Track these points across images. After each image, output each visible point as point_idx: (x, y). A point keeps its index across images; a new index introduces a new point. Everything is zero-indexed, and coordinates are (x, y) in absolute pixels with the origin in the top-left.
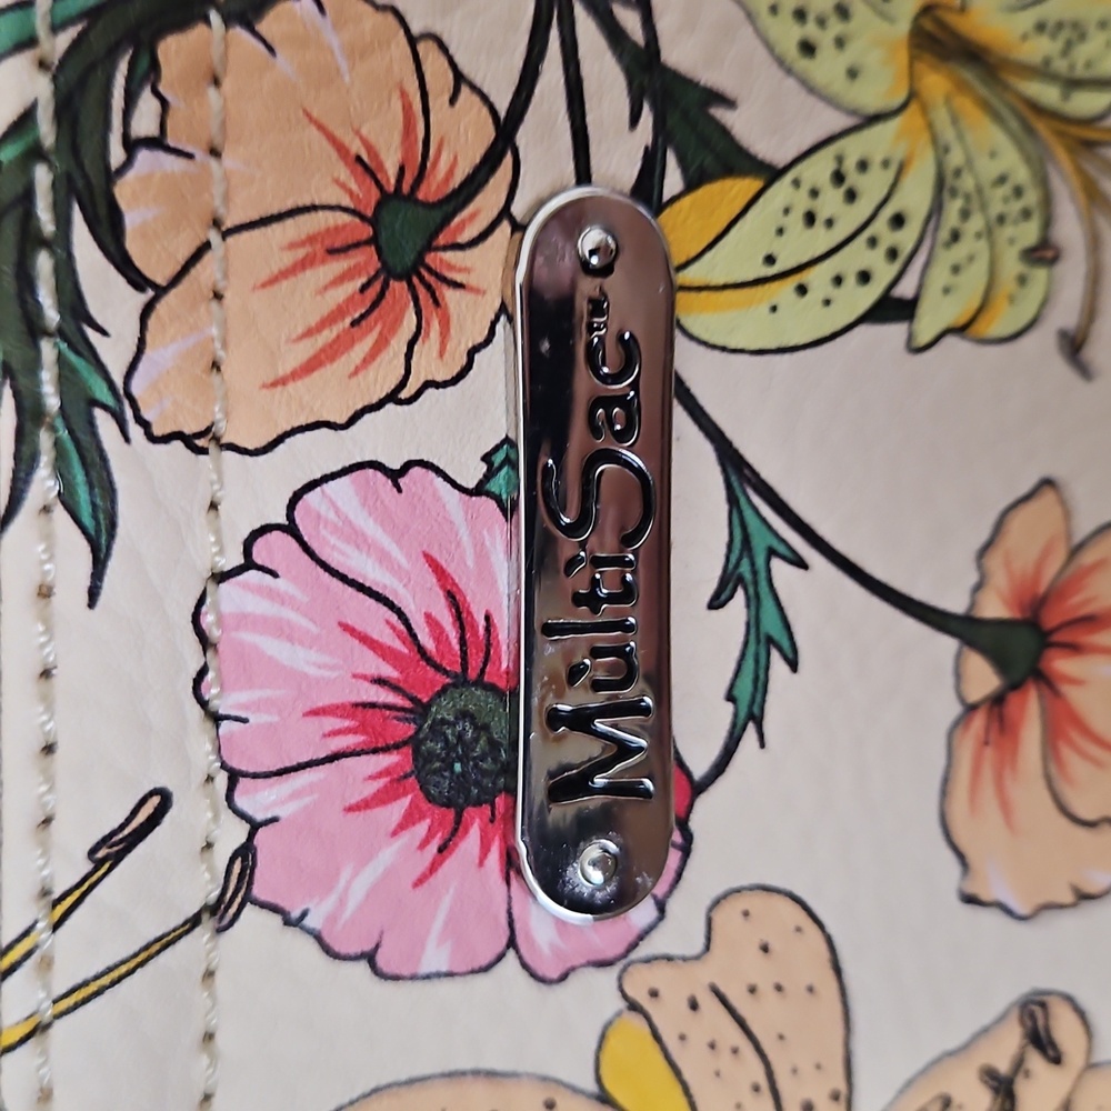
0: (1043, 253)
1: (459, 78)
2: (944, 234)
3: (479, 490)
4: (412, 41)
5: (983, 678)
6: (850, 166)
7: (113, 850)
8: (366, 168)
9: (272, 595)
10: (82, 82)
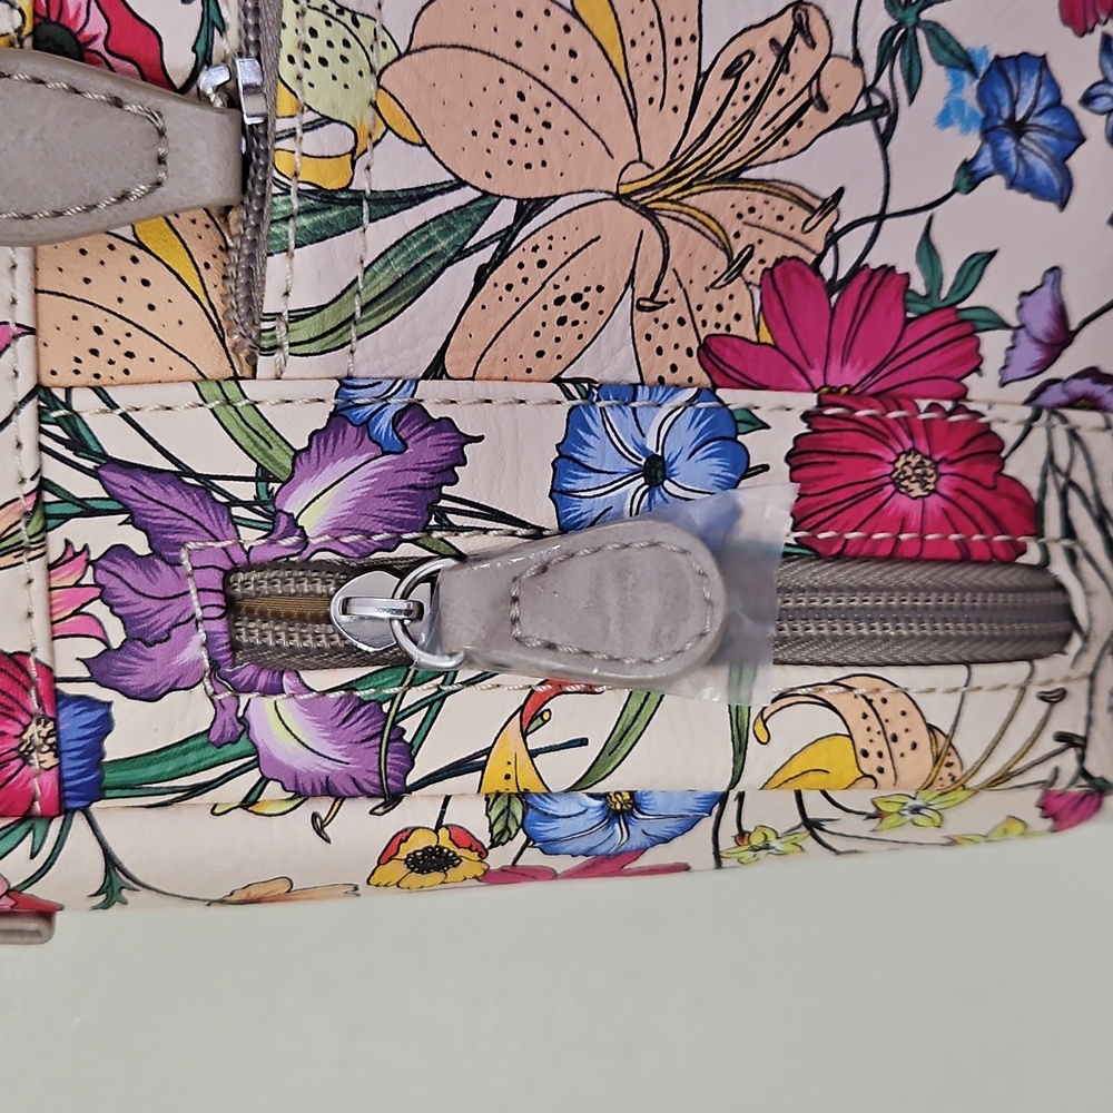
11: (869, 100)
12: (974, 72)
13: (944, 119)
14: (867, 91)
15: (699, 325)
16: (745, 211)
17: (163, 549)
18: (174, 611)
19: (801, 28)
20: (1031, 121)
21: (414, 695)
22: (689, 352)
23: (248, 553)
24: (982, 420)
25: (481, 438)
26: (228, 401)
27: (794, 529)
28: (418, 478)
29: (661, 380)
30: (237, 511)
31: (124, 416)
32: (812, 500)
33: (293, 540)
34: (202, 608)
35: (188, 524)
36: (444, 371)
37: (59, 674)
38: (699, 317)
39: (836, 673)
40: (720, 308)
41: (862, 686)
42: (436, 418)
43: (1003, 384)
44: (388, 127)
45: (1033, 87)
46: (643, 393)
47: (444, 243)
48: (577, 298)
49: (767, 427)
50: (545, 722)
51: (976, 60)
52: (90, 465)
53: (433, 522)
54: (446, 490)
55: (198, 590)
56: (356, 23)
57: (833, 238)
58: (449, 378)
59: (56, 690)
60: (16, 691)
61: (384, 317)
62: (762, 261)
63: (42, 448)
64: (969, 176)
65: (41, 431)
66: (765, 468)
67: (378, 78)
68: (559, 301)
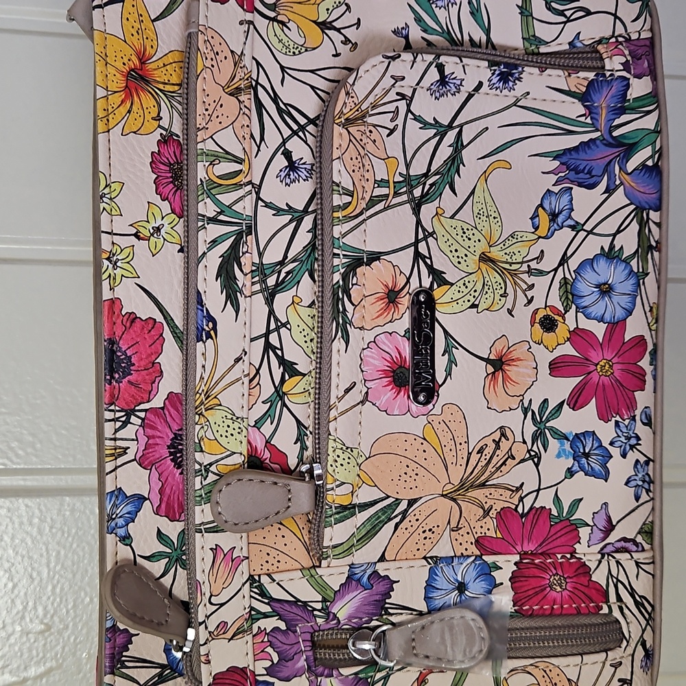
0: (505, 295)
1: (401, 272)
2: (484, 293)
3: (404, 336)
4: (394, 266)
5: (491, 369)
6: (466, 282)
7: (347, 391)
8: (386, 286)
9: (371, 352)
10: (346, 275)
11: (530, 454)
12: (568, 440)
13: (559, 456)
14: (529, 451)
15: (475, 534)
16: (488, 495)
17: (291, 628)
18: (295, 648)
19: (503, 435)
20: (592, 452)
21: (379, 675)
22: (472, 543)
23: (319, 627)
24: (582, 561)
25: (398, 581)
26: (312, 576)
27: (514, 606)
28: (377, 598)
29: (462, 554)
30: (315, 613)
31: (278, 584)
32: (520, 595)
33: (335, 622)
34: (304, 647)
35: (299, 618)
36: (385, 558)
37: (256, 673)
38: (474, 531)
39: (532, 661)
40: (482, 527)
41: (542, 665)
42: (382, 575)
43: (589, 547)
44: (364, 482)
45: (591, 441)
46: (456, 560)
47: (383, 517)
48: (430, 530)
49: (501, 568)
50: (426, 683)
51: (568, 436)
52: (266, 601)
53: (383, 613)
54: (387, 601)
55: (303, 641)
56: (352, 451)
57: (521, 499)
58: (387, 561)
59: (256, 679)
60: (243, 681)
61: (364, 544)
62: (496, 510)
63: (251, 597)
64: (570, 473)
65: (251, 591)
66: (502, 584)
67: (360, 467)
68: (424, 532)
